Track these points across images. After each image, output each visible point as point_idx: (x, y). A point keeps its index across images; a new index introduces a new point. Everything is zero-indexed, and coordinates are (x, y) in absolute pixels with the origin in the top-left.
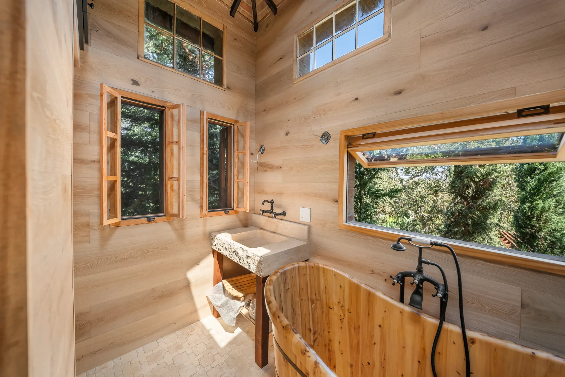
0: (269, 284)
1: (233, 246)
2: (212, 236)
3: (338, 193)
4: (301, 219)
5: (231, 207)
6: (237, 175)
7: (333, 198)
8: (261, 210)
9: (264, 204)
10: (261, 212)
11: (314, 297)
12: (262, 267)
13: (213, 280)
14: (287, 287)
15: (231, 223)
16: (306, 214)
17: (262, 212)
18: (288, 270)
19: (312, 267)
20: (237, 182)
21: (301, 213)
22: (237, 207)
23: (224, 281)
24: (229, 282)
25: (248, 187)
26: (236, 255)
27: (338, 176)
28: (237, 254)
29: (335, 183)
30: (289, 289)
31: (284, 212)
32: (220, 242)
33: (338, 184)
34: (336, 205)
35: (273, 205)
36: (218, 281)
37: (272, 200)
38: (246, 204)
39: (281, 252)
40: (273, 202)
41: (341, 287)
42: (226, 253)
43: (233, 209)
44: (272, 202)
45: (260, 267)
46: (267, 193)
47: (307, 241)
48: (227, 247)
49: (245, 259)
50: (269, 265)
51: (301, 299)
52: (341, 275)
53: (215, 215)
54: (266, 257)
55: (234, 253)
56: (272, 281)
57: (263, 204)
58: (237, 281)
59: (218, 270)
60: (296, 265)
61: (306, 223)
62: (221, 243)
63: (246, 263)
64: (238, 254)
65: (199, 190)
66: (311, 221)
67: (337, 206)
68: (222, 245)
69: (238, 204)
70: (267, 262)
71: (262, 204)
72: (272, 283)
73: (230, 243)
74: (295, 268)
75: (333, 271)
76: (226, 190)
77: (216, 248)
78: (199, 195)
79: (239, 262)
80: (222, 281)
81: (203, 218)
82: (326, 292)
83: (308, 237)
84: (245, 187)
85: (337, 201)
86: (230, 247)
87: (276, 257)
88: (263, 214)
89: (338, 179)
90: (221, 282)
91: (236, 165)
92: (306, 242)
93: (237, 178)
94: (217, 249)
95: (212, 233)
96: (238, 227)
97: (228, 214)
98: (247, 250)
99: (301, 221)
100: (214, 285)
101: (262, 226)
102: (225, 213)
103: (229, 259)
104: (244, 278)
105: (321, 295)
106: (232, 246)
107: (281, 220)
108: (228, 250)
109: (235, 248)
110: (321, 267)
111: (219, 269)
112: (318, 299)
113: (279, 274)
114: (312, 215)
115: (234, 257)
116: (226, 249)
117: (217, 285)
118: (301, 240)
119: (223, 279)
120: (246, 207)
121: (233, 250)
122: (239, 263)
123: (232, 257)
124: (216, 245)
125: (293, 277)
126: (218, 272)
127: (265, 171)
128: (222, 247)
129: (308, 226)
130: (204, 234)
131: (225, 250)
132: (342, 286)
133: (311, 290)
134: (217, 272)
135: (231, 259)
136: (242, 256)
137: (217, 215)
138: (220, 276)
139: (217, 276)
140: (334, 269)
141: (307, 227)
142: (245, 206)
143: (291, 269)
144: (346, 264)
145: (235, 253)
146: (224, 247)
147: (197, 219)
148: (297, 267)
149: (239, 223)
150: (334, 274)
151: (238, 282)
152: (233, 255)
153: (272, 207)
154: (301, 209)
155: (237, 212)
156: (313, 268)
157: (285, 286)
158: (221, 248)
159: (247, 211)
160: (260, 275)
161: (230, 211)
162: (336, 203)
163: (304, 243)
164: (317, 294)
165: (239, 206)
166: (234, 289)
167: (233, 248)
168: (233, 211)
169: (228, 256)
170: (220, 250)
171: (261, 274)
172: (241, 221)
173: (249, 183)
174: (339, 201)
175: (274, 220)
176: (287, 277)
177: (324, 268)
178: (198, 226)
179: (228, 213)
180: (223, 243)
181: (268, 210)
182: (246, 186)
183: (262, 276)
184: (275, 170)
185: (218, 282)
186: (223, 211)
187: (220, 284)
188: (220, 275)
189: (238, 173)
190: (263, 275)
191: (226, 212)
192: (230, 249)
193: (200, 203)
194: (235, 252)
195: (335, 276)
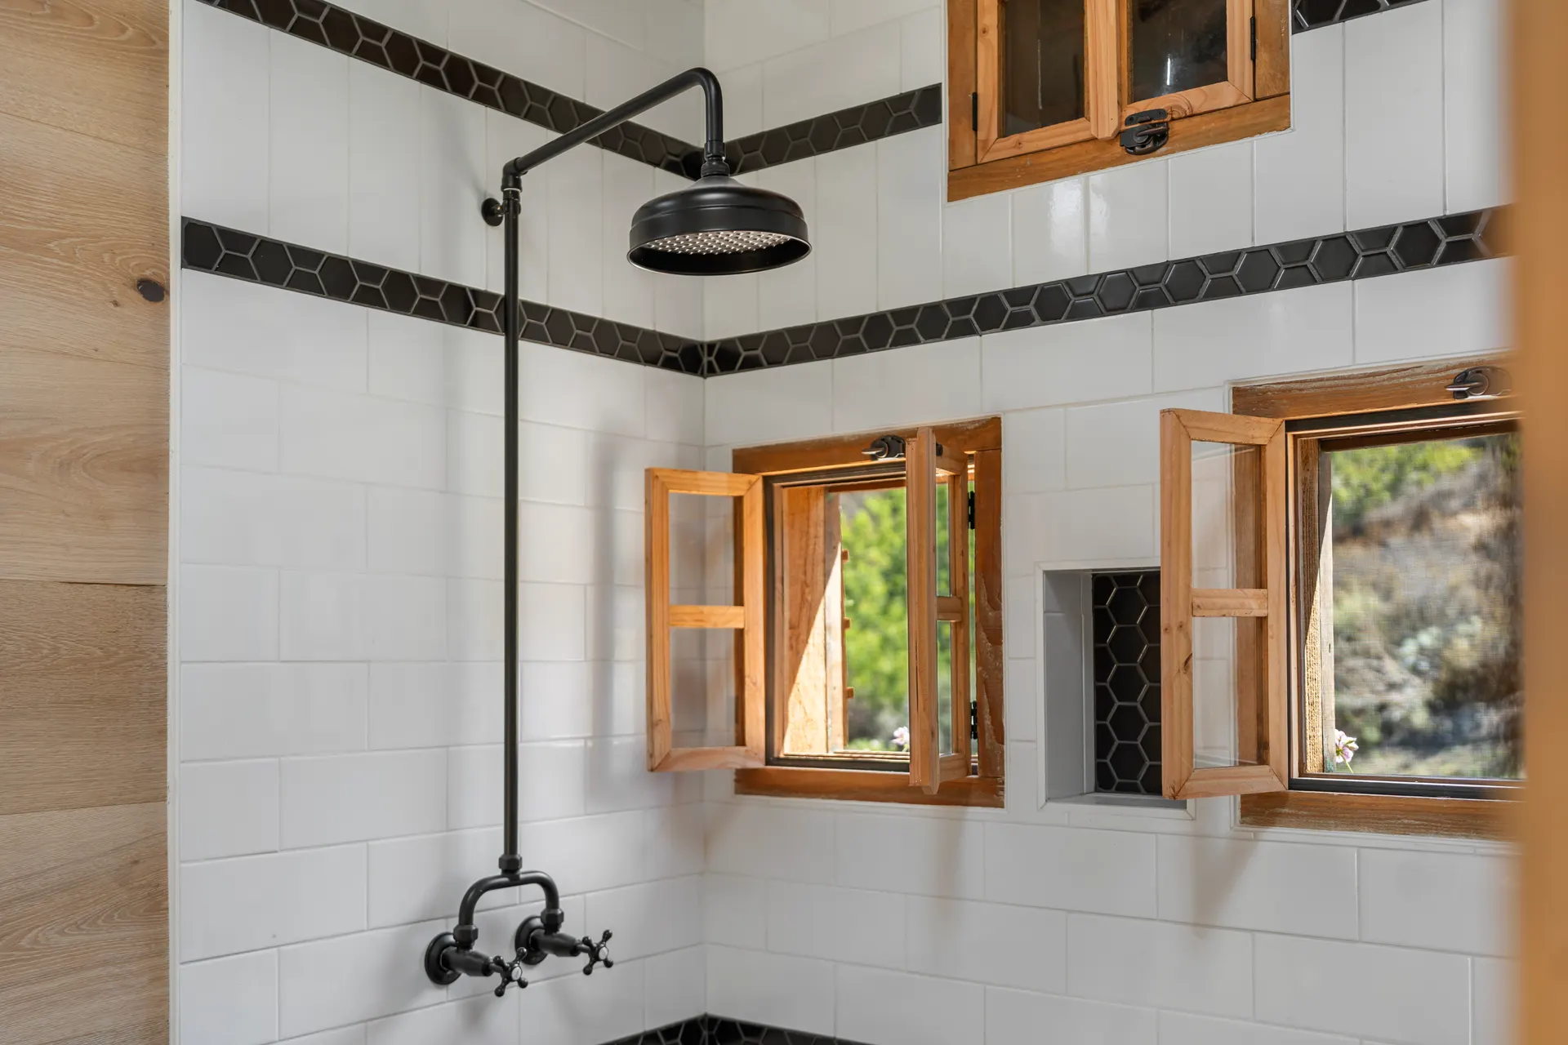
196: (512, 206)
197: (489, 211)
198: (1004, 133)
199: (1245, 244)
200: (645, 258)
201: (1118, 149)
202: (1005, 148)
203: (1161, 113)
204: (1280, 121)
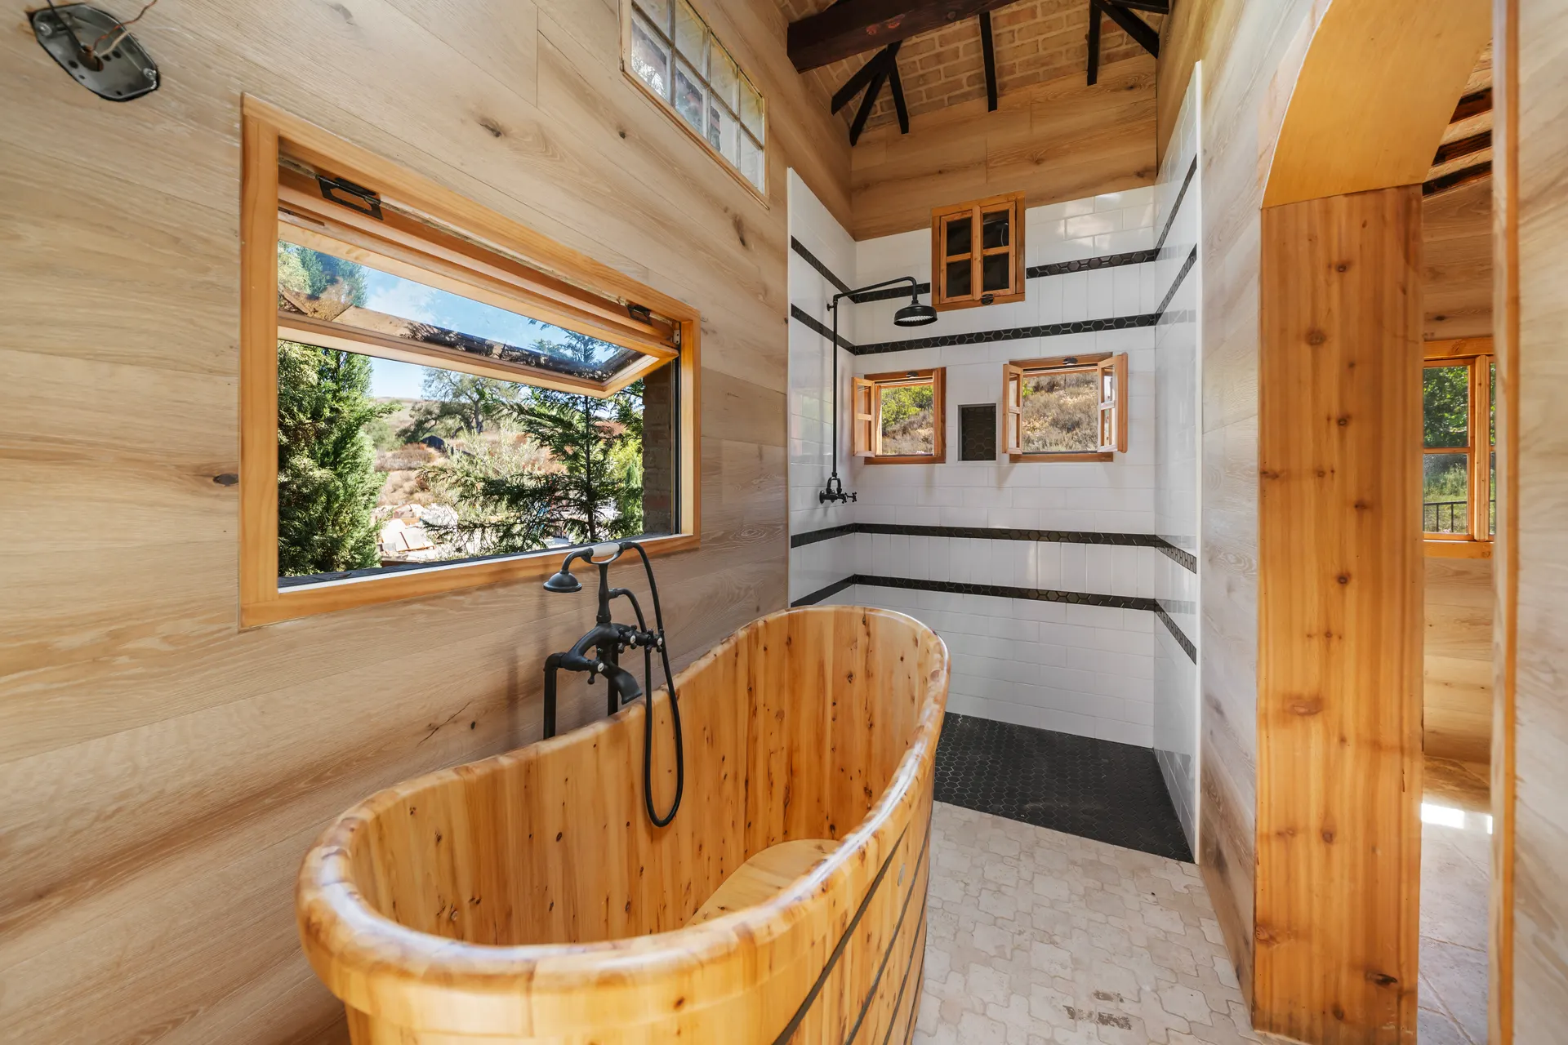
3: (235, 433)
27: (235, 335)
33: (235, 378)
34: (221, 500)
67: (234, 506)
89: (236, 354)
162: (222, 491)
196: (835, 307)
197: (829, 307)
198: (948, 297)
199: (1014, 328)
200: (898, 323)
201: (980, 302)
202: (949, 300)
203: (991, 295)
204: (1023, 299)
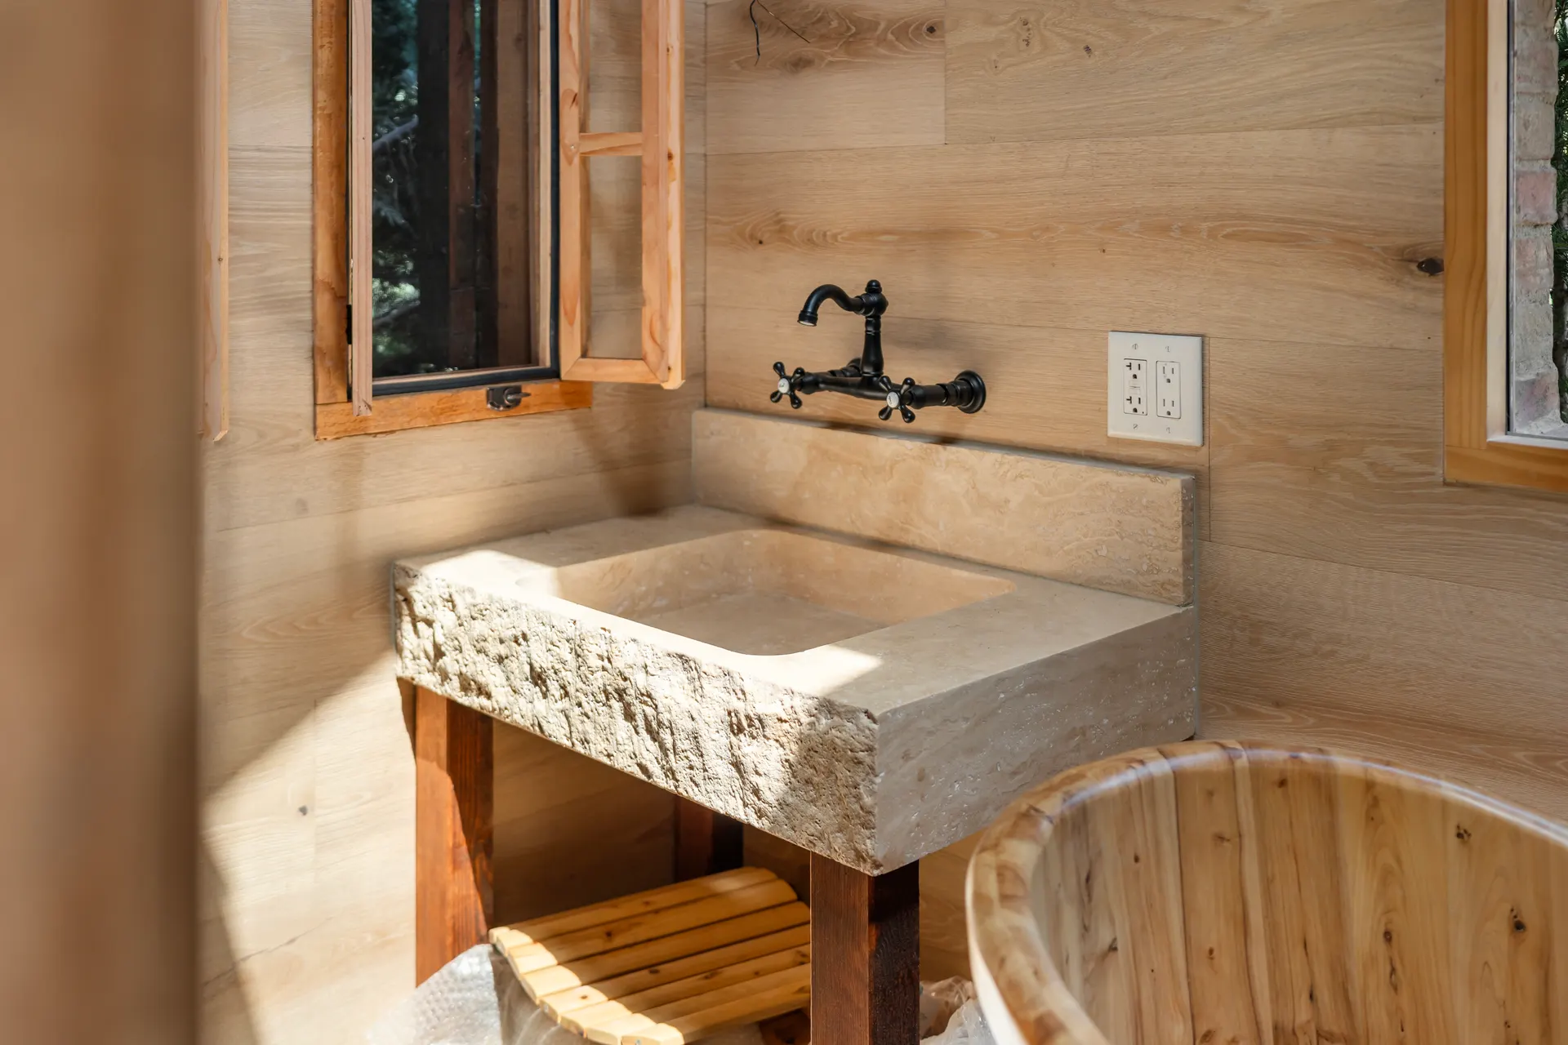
0: (1005, 898)
1: (595, 650)
2: (400, 582)
3: (1441, 202)
4: (1120, 426)
5: (530, 356)
6: (581, 98)
7: (1402, 241)
8: (779, 368)
9: (813, 319)
10: (784, 387)
11: (1303, 1014)
12: (872, 793)
13: (413, 931)
14: (1104, 938)
15: (532, 480)
16: (1162, 380)
17: (792, 387)
18: (1104, 800)
19: (1276, 777)
20: (584, 161)
21: (1118, 380)
22: (584, 355)
23: (509, 938)
24: (549, 940)
25: (675, 188)
26: (629, 716)
27: (1440, 62)
28: (637, 708)
29: (1415, 119)
30: (1113, 948)
31: (968, 376)
32: (479, 627)
33: (1440, 126)
34: (1424, 294)
35: (877, 326)
36: (455, 940)
37: (873, 288)
38: (657, 326)
39: (1000, 680)
40: (881, 306)
41: (1519, 926)
42: (541, 706)
43: (554, 373)
44: (872, 304)
45: (858, 798)
46: (815, 241)
47: (1179, 594)
48: (543, 661)
49: (716, 741)
50: (921, 777)
51: (1202, 1029)
52: (1516, 834)
53: (423, 416)
54: (900, 716)
55: (613, 702)
56: (1018, 878)
57: (808, 315)
58: (609, 934)
59: (456, 846)
60: (1159, 767)
61: (1162, 456)
62: (487, 632)
63: (723, 769)
64: (650, 711)
65: (308, 223)
66: (1212, 432)
67: (1437, 303)
68: (503, 650)
69: (587, 334)
70: (906, 757)
71: (803, 316)
72: (1020, 892)
73: (571, 631)
74: (1147, 788)
75: (1445, 805)
76: (483, 227)
77: (445, 677)
78: (308, 265)
79: (655, 769)
80: (484, 939)
81: (331, 446)
82: (1393, 971)
83: (1186, 561)
84: (647, 194)
85: (1432, 267)
86: (570, 658)
87: (966, 719)
88: (796, 402)
89: (1441, 88)
90: (484, 949)
91: (571, 28)
92: (1170, 601)
93: (583, 128)
94: (456, 682)
95: (403, 563)
96: (590, 516)
97: (512, 412)
98: (727, 674)
99: (1118, 441)
100: (422, 975)
101: (778, 496)
102: (495, 400)
103: (570, 753)
104: (657, 912)
105: (1356, 996)
106: (593, 650)
107: (947, 440)
108: (554, 688)
109: (619, 663)
110: (1351, 779)
111: (464, 847)
112: (1335, 1029)
113: (1046, 827)
114: (1215, 389)
115: (607, 732)
116: (538, 678)
117: (452, 973)
118: (1125, 589)
119: (494, 921)
120: (663, 351)
121: (599, 680)
122: (661, 781)
123: (591, 737)
124: (439, 654)
125: (1142, 857)
126: (456, 865)
127: (799, 64)
128: (501, 660)
129: (1187, 477)
130: (347, 568)
131: (527, 687)
132: (1531, 919)
133: (1274, 963)
134: (449, 869)
135: (579, 748)
136: (685, 724)
137: (436, 420)
138: (468, 896)
139: (450, 896)
140: (1451, 790)
141: (1174, 484)
142: (648, 346)
143: (1126, 793)
144: (1520, 755)
145: (617, 706)
146: (513, 665)
147: (296, 448)
148: (1164, 778)
149: (592, 481)
150: (1452, 832)
151: (618, 941)
152: (603, 720)
153: (873, 343)
154: (1119, 347)
155: (578, 396)
156: (1282, 783)
157: (1086, 928)
158: (492, 676)
159: (667, 386)
160: (860, 857)
161: (528, 387)
162: (1425, 281)
163: (1159, 612)
164: (1324, 996)
165: (599, 346)
166: (595, 995)
167: (600, 663)
168: (555, 386)
169: (557, 732)
170: (482, 691)
171: (869, 846)
172: (608, 464)
173: (676, 161)
174: (1455, 265)
175: (884, 447)
176: (1100, 854)
177: (1369, 785)
178: (302, 507)
179: (517, 402)
180: (508, 634)
181: (833, 373)
182: (656, 183)
183: (877, 866)
184: (882, 51)
185: (459, 946)
186: (482, 391)
187: (474, 963)
188: (473, 891)
189: (588, 84)
190: (879, 857)
191: (505, 399)
192: (569, 677)
193: (314, 322)
194: (621, 693)
195: (1464, 843)
